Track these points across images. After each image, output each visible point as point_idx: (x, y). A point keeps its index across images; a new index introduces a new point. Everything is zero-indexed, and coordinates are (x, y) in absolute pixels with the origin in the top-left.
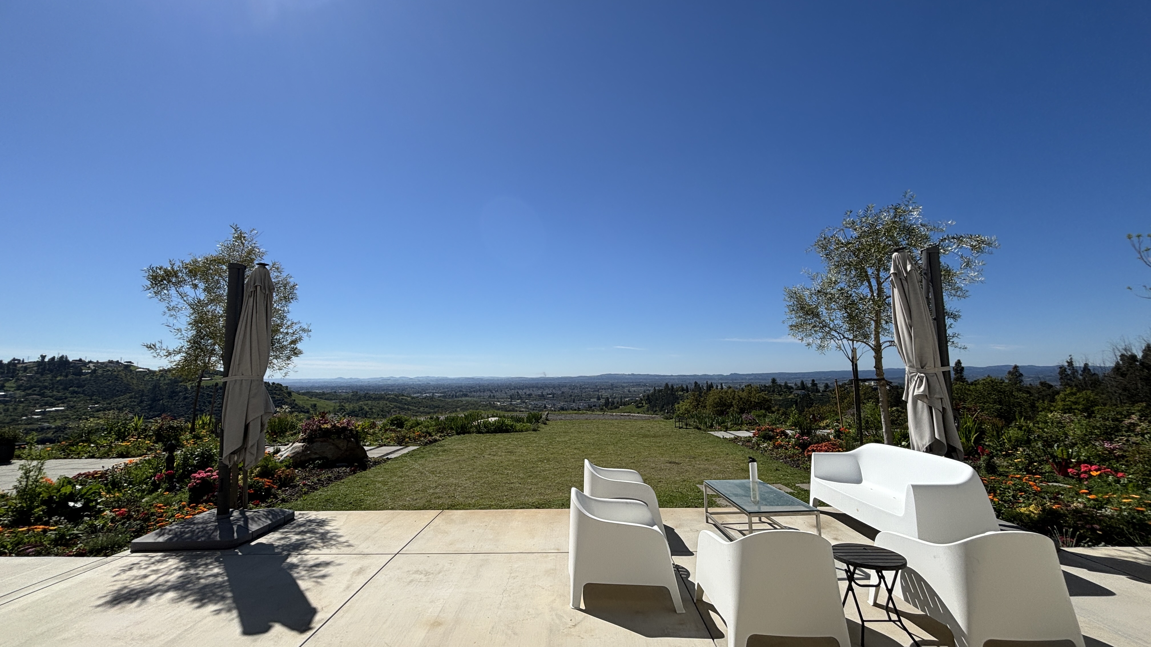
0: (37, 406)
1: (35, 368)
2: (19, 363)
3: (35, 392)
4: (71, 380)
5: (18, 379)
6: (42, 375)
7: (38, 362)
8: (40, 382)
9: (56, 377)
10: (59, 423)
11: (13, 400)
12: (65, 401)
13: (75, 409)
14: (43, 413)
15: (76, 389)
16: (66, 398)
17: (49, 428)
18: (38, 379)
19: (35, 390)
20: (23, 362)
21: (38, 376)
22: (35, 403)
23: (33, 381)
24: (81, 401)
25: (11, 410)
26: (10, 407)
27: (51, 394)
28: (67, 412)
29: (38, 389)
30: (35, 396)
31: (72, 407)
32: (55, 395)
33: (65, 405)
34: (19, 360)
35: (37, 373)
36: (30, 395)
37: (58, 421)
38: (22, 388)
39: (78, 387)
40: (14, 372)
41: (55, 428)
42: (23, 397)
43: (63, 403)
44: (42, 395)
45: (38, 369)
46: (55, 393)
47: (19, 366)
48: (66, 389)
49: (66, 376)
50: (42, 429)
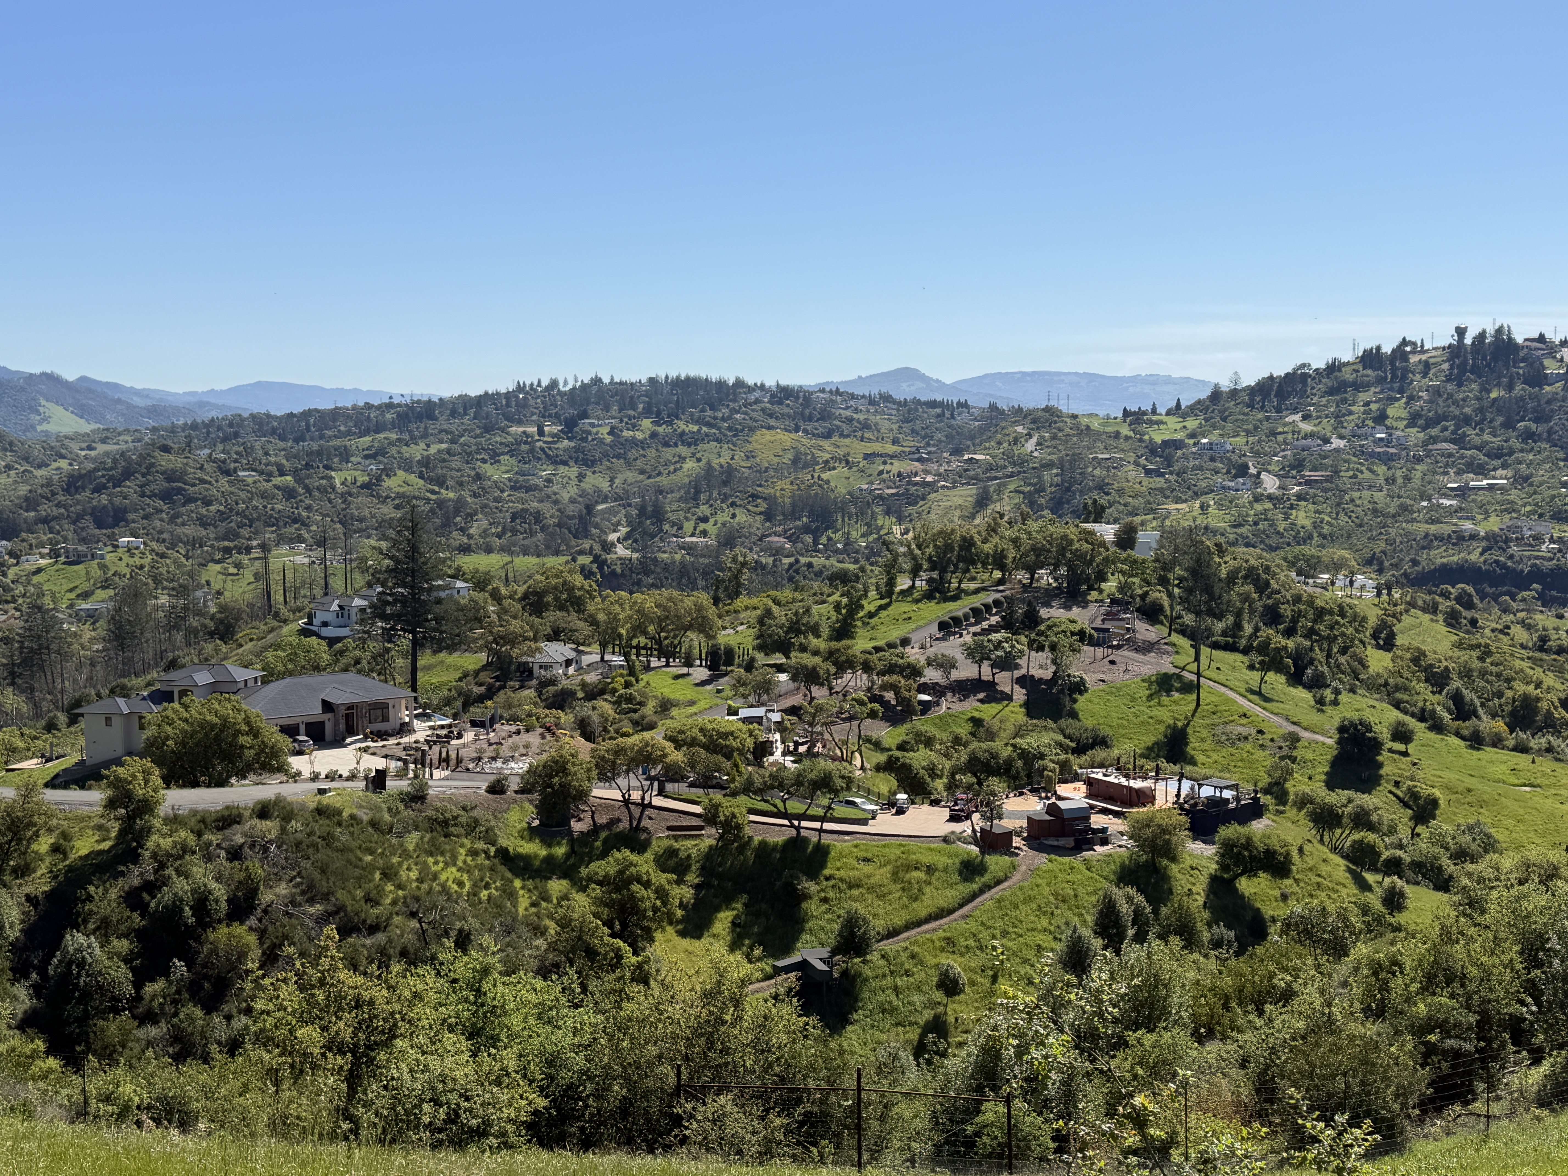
0: (1452, 471)
1: (1446, 366)
2: (1413, 352)
3: (1447, 433)
4: (1522, 399)
5: (1411, 398)
6: (1460, 385)
7: (1450, 346)
8: (1456, 403)
9: (1489, 391)
10: (1494, 524)
11: (1404, 453)
12: (1510, 460)
13: (1531, 485)
14: (1463, 492)
15: (1534, 426)
16: (1511, 454)
17: (1473, 537)
18: (1450, 396)
19: (1445, 429)
20: (1423, 351)
21: (1450, 387)
22: (1447, 465)
23: (1440, 401)
24: (1544, 461)
25: (1400, 481)
26: (1399, 473)
27: (1477, 441)
28: (1514, 495)
29: (1451, 425)
30: (1445, 445)
31: (1526, 479)
32: (1487, 443)
33: (1509, 473)
34: (1414, 344)
35: (1449, 379)
36: (1434, 440)
37: (1493, 519)
38: (1421, 422)
39: (1537, 420)
40: (1404, 377)
41: (1487, 538)
42: (1425, 444)
43: (1504, 466)
44: (1460, 441)
45: (1452, 368)
46: (1486, 437)
47: (1414, 359)
48: (1509, 425)
49: (1510, 387)
50: (1460, 539)
